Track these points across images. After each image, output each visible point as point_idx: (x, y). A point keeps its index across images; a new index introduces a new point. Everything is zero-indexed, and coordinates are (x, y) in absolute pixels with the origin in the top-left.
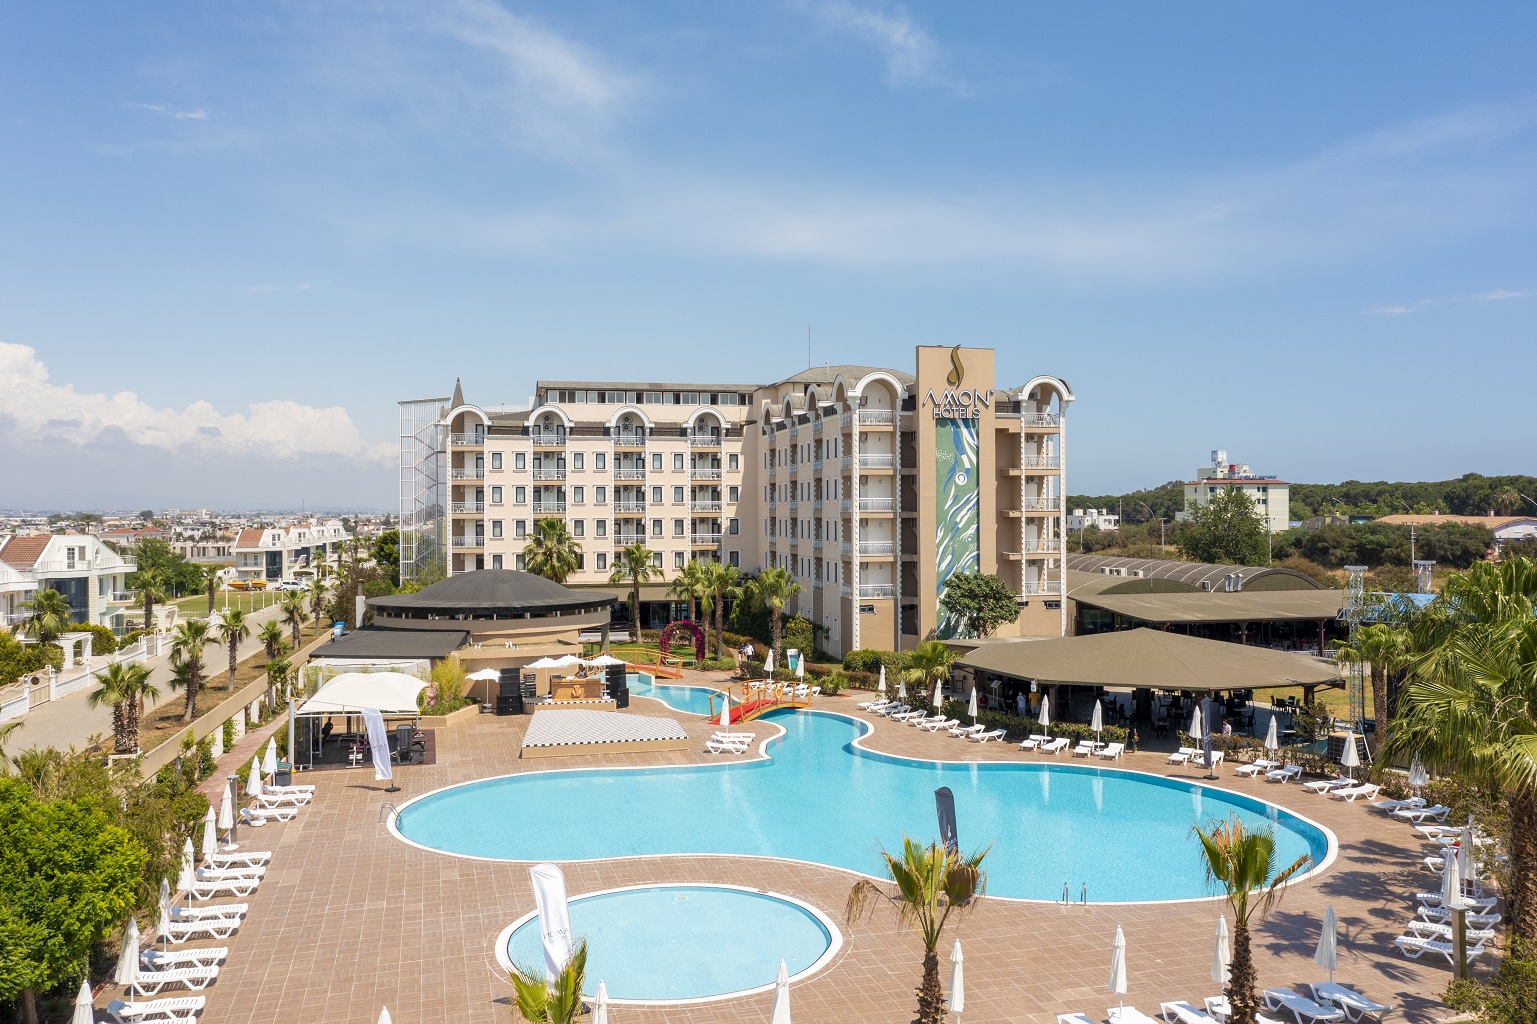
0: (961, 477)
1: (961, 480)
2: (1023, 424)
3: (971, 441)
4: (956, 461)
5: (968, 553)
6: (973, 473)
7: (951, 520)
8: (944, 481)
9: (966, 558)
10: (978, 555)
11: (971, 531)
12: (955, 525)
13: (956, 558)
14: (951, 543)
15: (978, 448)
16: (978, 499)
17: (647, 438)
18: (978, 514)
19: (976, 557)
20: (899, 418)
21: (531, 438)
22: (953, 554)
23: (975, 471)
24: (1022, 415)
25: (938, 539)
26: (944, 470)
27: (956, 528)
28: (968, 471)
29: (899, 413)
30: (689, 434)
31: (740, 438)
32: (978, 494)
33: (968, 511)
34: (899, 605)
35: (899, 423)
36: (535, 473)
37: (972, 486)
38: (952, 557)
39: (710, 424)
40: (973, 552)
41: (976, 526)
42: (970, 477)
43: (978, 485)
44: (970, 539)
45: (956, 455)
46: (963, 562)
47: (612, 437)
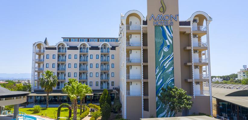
0: (166, 49)
2: (192, 30)
3: (170, 35)
4: (164, 42)
5: (169, 78)
6: (170, 47)
7: (162, 65)
8: (159, 50)
9: (169, 81)
10: (174, 79)
11: (170, 70)
12: (164, 67)
13: (164, 80)
14: (162, 75)
15: (172, 37)
16: (173, 57)
17: (89, 50)
18: (173, 63)
19: (173, 80)
20: (142, 28)
21: (57, 50)
22: (163, 79)
23: (172, 46)
24: (191, 26)
25: (157, 73)
26: (159, 46)
27: (164, 68)
28: (168, 46)
29: (142, 26)
30: (100, 49)
31: (115, 50)
32: (173, 55)
33: (169, 62)
34: (143, 99)
35: (142, 30)
36: (59, 60)
37: (170, 52)
38: (163, 80)
39: (107, 47)
40: (171, 78)
41: (172, 68)
42: (170, 48)
43: (173, 51)
44: (170, 73)
45: (163, 40)
46: (167, 82)
47: (79, 50)
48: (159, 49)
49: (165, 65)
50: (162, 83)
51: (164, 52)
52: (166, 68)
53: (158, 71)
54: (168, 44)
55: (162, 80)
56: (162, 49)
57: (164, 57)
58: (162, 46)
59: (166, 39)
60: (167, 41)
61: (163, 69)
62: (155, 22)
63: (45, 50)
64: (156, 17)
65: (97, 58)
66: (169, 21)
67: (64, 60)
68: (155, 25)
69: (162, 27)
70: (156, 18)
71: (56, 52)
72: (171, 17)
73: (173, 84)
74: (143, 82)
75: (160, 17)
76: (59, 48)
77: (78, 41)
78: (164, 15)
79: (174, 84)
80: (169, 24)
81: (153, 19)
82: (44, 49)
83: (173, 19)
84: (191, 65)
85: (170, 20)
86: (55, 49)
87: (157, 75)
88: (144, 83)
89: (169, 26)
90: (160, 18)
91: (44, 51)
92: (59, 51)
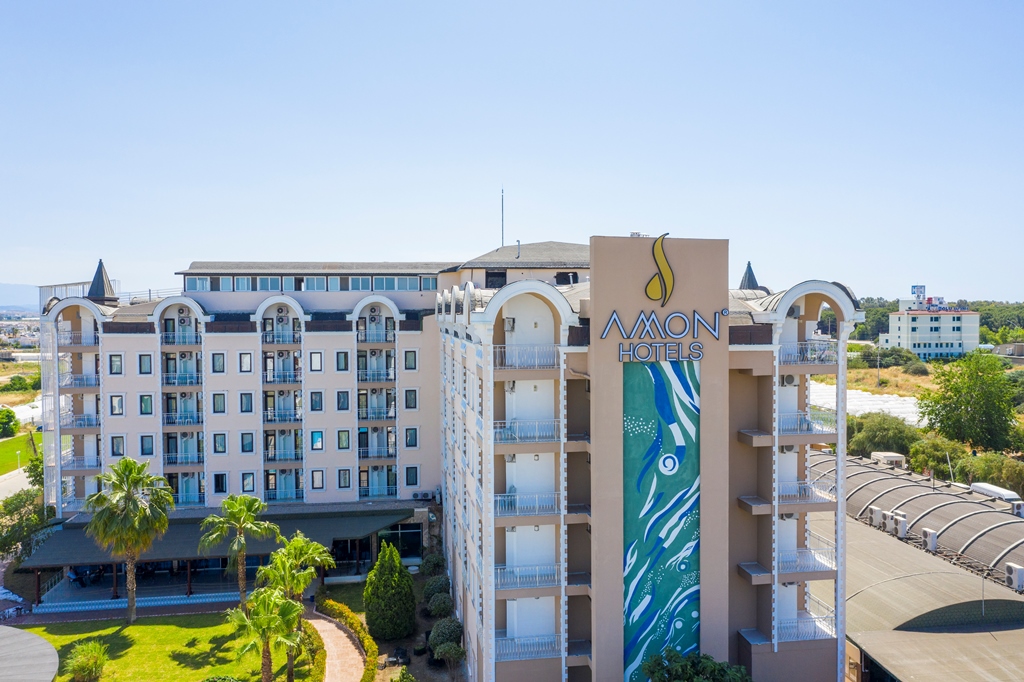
0: (669, 462)
1: (667, 466)
2: (776, 363)
3: (686, 399)
4: (660, 435)
5: (679, 589)
6: (689, 455)
7: (652, 536)
8: (638, 470)
9: (678, 599)
10: (698, 592)
11: (686, 552)
12: (661, 541)
13: (659, 600)
14: (650, 576)
15: (698, 410)
16: (699, 496)
17: (304, 334)
18: (697, 524)
19: (694, 597)
20: (563, 357)
21: (158, 336)
22: (653, 593)
23: (693, 452)
24: (775, 348)
25: (627, 570)
26: (639, 452)
27: (658, 549)
28: (680, 452)
29: (565, 349)
30: (354, 328)
31: (419, 332)
32: (698, 489)
33: (681, 518)
34: (564, 668)
35: (563, 366)
36: (168, 379)
37: (686, 476)
38: (652, 599)
39: (384, 315)
40: (688, 588)
41: (693, 543)
42: (684, 461)
43: (699, 473)
44: (683, 567)
45: (659, 424)
46: (670, 605)
47: (259, 334)
48: (640, 465)
49: (662, 535)
50: (650, 612)
51: (660, 476)
52: (666, 545)
53: (632, 561)
54: (680, 441)
55: (648, 598)
56: (652, 468)
57: (659, 498)
58: (654, 451)
59: (672, 418)
60: (674, 428)
61: (655, 553)
62: (627, 347)
63: (101, 334)
64: (628, 321)
65: (342, 366)
66: (687, 340)
67: (191, 378)
68: (626, 360)
69: (655, 367)
70: (628, 330)
71: (152, 344)
72: (693, 322)
73: (694, 614)
74: (566, 599)
75: (648, 324)
76: (167, 325)
77: (254, 288)
78: (663, 313)
79: (699, 611)
80: (686, 352)
81: (615, 334)
82: (96, 329)
83: (701, 328)
84: (768, 512)
85: (690, 337)
86: (148, 328)
87: (627, 581)
88: (572, 600)
89: (685, 363)
90: (648, 327)
91: (96, 339)
92: (166, 340)
